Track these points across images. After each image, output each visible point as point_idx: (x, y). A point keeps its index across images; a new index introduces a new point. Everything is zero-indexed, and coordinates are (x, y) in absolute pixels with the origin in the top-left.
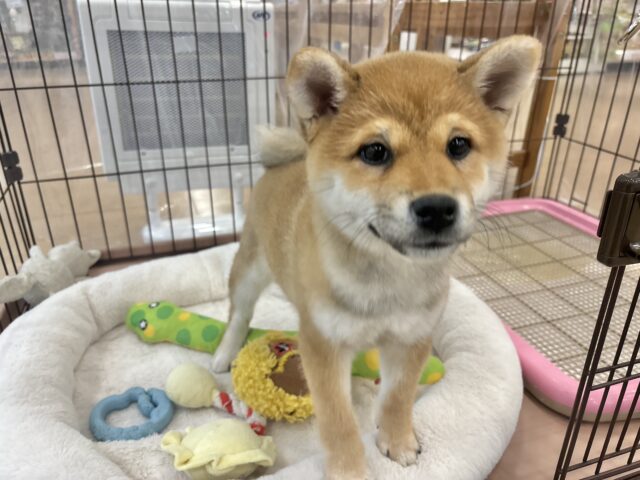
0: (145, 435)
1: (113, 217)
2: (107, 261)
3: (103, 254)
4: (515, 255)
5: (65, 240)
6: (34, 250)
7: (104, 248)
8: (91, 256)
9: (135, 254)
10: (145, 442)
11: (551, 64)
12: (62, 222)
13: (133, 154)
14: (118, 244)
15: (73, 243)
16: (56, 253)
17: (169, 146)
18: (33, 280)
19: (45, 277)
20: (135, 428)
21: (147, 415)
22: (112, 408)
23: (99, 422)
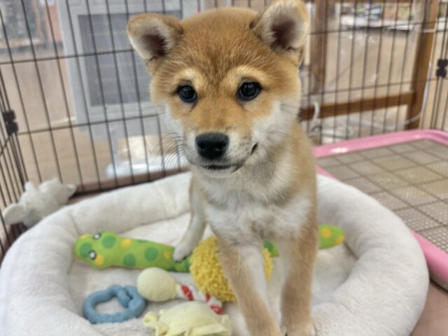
0: (126, 319)
1: (86, 160)
2: (81, 193)
3: (78, 188)
4: (410, 175)
5: (49, 178)
6: (28, 185)
7: (79, 183)
8: (70, 190)
9: (103, 186)
10: (127, 324)
11: (431, 19)
12: (48, 164)
13: (100, 108)
14: (89, 179)
15: (55, 180)
16: (44, 187)
17: (127, 101)
18: (30, 207)
19: (38, 205)
20: (119, 315)
21: (126, 306)
22: (99, 300)
23: (90, 310)
